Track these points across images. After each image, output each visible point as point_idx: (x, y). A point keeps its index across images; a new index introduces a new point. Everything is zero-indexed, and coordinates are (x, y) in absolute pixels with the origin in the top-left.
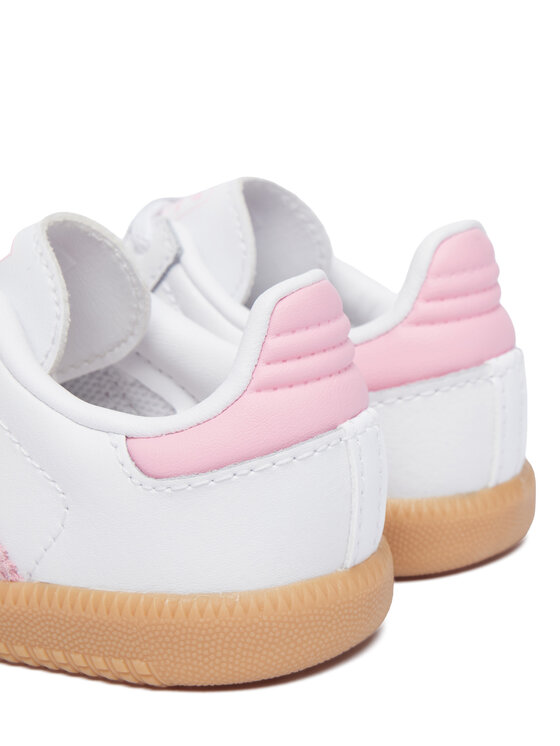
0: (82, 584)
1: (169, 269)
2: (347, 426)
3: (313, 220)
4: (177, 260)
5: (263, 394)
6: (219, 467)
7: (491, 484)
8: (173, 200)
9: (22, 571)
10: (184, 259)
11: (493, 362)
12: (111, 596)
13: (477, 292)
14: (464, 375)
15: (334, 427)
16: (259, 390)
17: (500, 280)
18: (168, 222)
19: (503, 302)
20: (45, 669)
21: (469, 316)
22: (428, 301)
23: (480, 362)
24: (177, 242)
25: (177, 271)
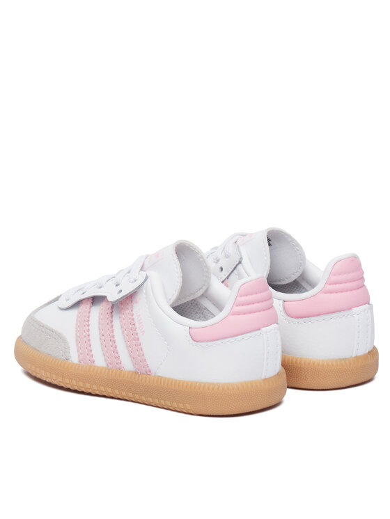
0: (172, 377)
1: (237, 265)
2: (264, 329)
3: (298, 245)
4: (240, 262)
5: (234, 316)
6: (217, 340)
7: (354, 356)
8: (244, 235)
9: (153, 372)
10: (242, 262)
11: (355, 309)
12: (188, 382)
13: (354, 281)
14: (342, 313)
15: (259, 329)
16: (233, 315)
17: (364, 276)
18: (238, 247)
19: (365, 283)
20: (152, 406)
21: (347, 291)
22: (330, 284)
23: (350, 309)
24: (241, 255)
25: (240, 266)
